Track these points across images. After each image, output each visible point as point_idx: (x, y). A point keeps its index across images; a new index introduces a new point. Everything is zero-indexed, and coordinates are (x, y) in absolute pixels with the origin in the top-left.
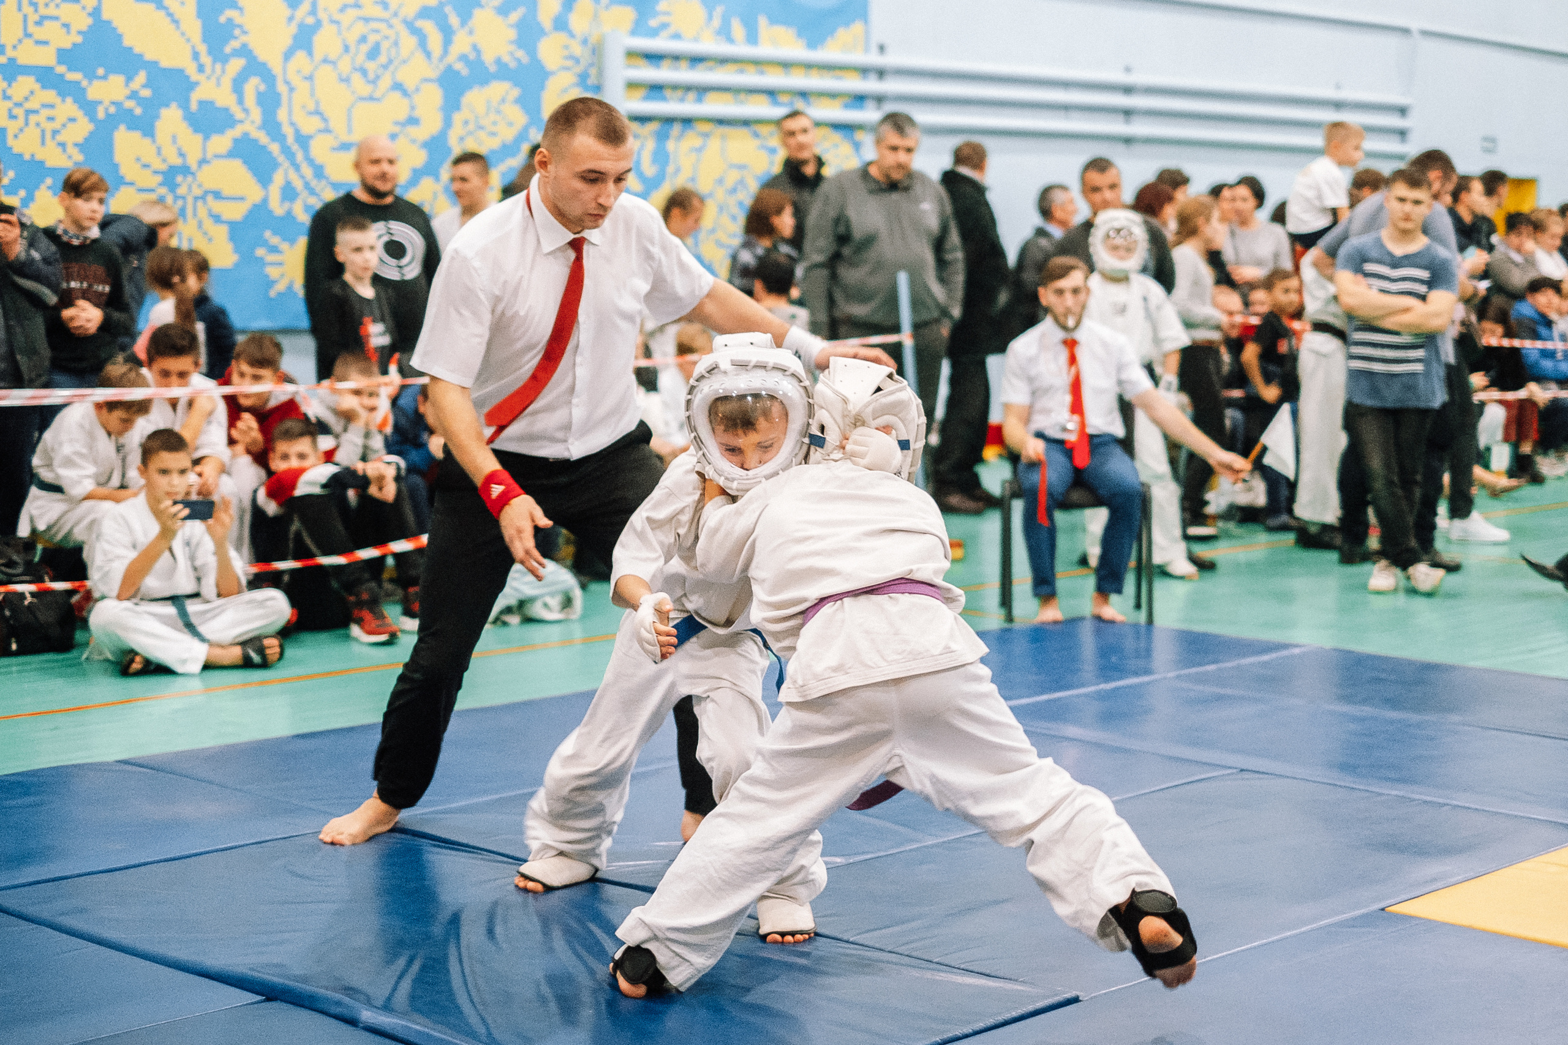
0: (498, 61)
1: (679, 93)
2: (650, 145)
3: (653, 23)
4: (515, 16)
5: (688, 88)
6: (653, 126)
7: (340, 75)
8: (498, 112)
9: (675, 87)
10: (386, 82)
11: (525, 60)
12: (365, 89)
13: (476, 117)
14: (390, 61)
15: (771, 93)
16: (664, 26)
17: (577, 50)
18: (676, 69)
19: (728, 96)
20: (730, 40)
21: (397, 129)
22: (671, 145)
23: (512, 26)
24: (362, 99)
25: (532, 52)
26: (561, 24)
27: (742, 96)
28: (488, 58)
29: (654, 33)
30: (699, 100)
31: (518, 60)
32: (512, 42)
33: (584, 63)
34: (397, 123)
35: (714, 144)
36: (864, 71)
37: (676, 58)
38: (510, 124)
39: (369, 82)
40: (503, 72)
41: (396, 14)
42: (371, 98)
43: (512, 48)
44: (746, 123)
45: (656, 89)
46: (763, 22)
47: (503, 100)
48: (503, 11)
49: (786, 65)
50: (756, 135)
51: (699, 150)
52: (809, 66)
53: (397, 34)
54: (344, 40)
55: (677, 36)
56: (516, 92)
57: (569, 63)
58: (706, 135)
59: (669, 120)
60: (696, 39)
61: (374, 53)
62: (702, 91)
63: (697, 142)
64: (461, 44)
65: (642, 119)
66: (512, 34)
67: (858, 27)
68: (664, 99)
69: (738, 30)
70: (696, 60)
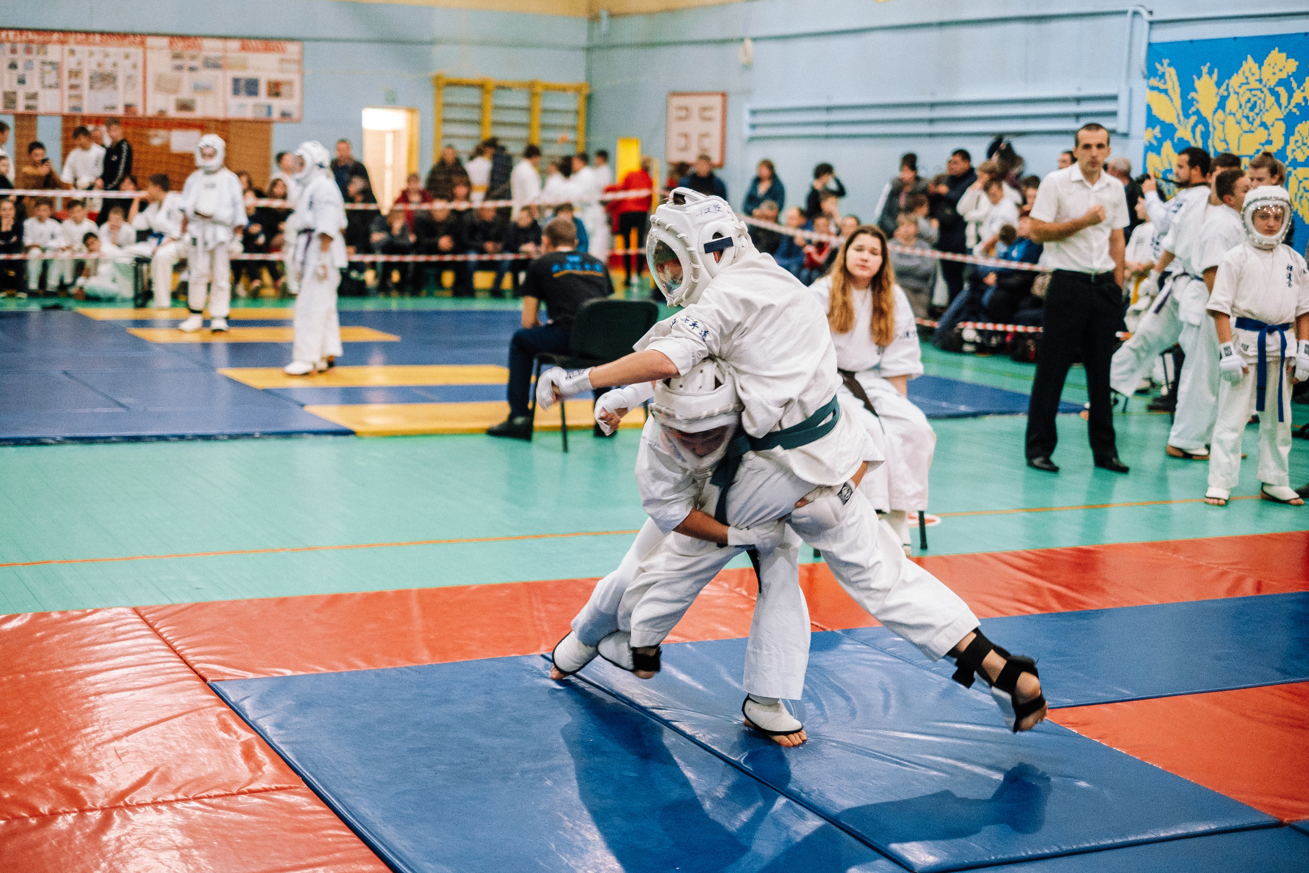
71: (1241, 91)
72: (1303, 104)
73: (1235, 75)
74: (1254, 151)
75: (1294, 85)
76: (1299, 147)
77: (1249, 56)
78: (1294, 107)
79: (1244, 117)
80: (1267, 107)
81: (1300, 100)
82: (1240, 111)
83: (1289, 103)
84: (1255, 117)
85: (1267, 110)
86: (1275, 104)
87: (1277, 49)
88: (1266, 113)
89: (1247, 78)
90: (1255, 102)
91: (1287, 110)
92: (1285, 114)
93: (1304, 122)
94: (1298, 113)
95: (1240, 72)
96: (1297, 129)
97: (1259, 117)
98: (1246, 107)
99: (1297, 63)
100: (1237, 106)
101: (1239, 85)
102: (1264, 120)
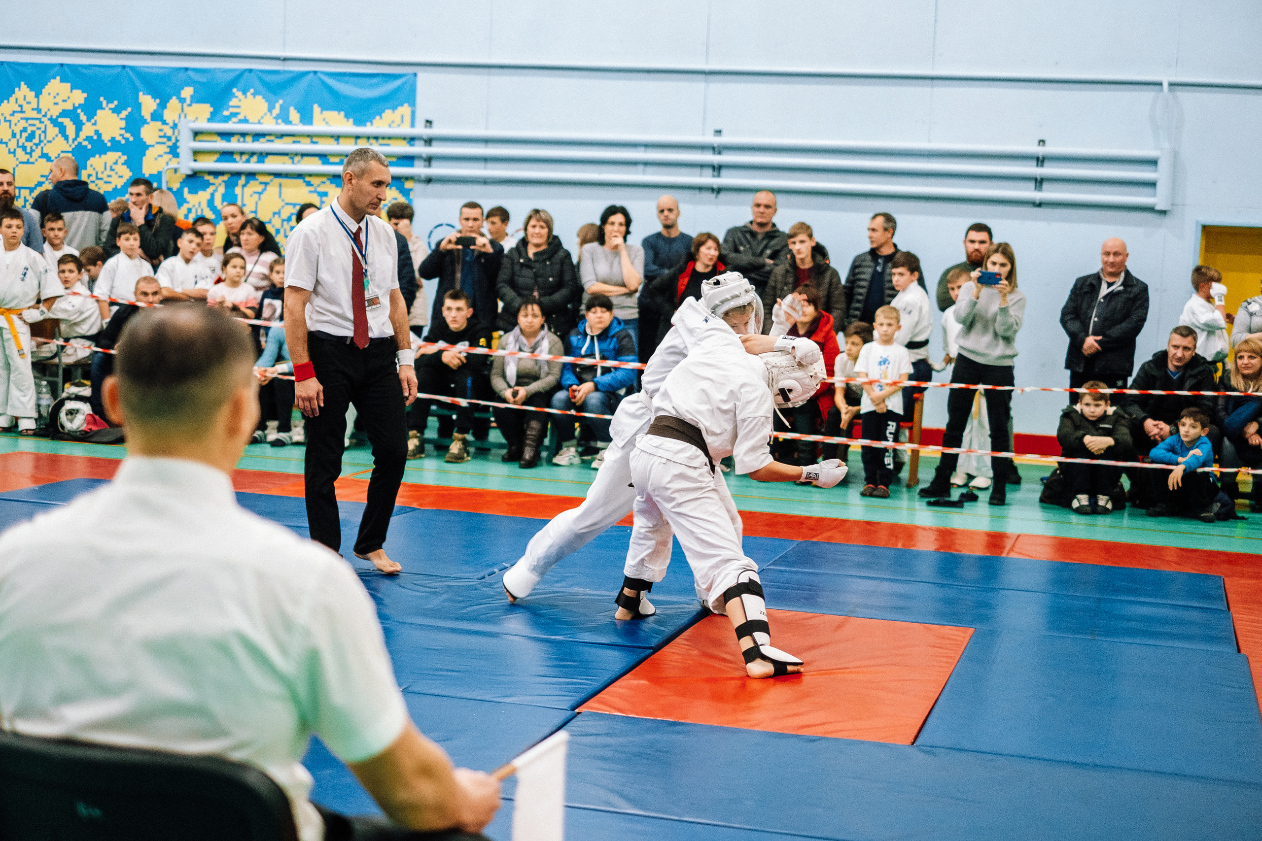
0: (113, 140)
1: (245, 157)
2: (222, 190)
3: (226, 113)
4: (124, 114)
5: (252, 154)
6: (225, 178)
7: (9, 149)
8: (112, 170)
9: (242, 153)
10: (37, 153)
11: (131, 139)
12: (25, 158)
13: (97, 173)
14: (41, 141)
15: (323, 157)
16: (235, 115)
17: (169, 132)
18: (244, 141)
19: (286, 158)
20: (287, 121)
21: (43, 179)
22: (238, 190)
23: (121, 119)
24: (20, 163)
25: (136, 133)
26: (157, 116)
27: (297, 158)
28: (106, 138)
29: (227, 119)
30: (261, 161)
31: (127, 139)
32: (121, 129)
33: (173, 140)
34: (42, 176)
35: (273, 190)
36: (412, 140)
37: (243, 135)
38: (121, 177)
39: (26, 153)
40: (115, 145)
41: (45, 116)
42: (28, 162)
43: (123, 132)
44: (300, 176)
45: (227, 155)
46: (316, 109)
47: (116, 163)
48: (116, 111)
49: (337, 137)
50: (309, 184)
51: (260, 193)
52: (357, 137)
53: (46, 126)
54: (13, 131)
55: (245, 121)
56: (125, 158)
57: (164, 140)
58: (266, 184)
59: (238, 174)
60: (259, 122)
61: (31, 137)
62: (263, 156)
63: (259, 188)
64: (88, 130)
65: (216, 174)
66: (123, 124)
67: (405, 110)
68: (235, 161)
69: (294, 115)
70: (258, 136)
71: (14, 119)
72: (95, 137)
73: (6, 101)
74: (36, 183)
75: (83, 117)
76: (94, 182)
77: (22, 83)
78: (84, 140)
79: (18, 146)
80: (49, 138)
81: (92, 134)
82: (14, 141)
83: (77, 135)
84: (34, 147)
85: (49, 142)
86: (60, 135)
87: (58, 78)
88: (48, 144)
89: (21, 106)
90: (33, 133)
91: (76, 143)
92: (73, 146)
93: (97, 156)
94: (89, 147)
95: (12, 99)
96: (89, 163)
97: (39, 147)
98: (21, 137)
99: (85, 95)
100: (10, 137)
101: (11, 112)
102: (45, 151)
